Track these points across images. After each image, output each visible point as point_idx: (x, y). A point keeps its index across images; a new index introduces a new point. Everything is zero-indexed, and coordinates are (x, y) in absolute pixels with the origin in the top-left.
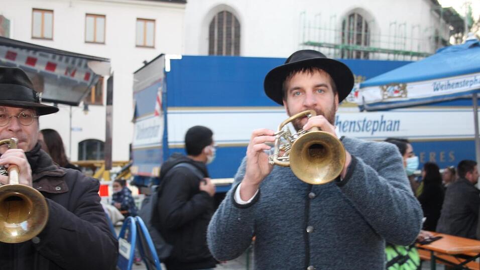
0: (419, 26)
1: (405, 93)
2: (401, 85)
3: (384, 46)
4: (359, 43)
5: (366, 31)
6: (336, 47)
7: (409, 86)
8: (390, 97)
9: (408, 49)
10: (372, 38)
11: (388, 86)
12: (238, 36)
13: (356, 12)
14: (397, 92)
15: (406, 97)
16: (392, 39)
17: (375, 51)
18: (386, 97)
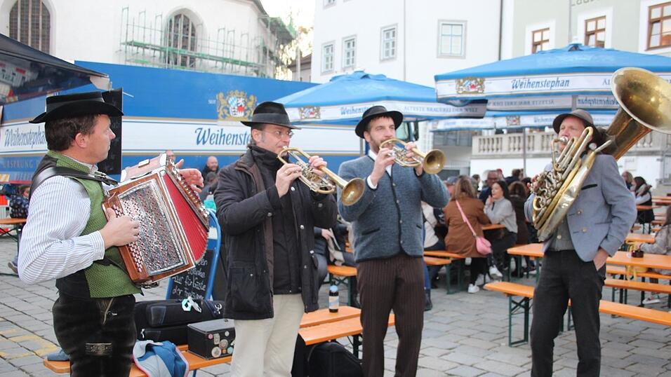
0: (248, 34)
1: (319, 115)
2: (315, 108)
3: (212, 53)
4: (185, 47)
5: (193, 35)
6: (161, 49)
7: (322, 109)
8: (306, 118)
9: (236, 58)
10: (199, 42)
11: (304, 109)
12: (47, 27)
13: (183, 13)
14: (312, 113)
15: (319, 118)
16: (221, 47)
17: (202, 57)
18: (303, 117)
